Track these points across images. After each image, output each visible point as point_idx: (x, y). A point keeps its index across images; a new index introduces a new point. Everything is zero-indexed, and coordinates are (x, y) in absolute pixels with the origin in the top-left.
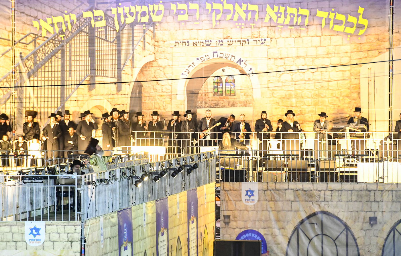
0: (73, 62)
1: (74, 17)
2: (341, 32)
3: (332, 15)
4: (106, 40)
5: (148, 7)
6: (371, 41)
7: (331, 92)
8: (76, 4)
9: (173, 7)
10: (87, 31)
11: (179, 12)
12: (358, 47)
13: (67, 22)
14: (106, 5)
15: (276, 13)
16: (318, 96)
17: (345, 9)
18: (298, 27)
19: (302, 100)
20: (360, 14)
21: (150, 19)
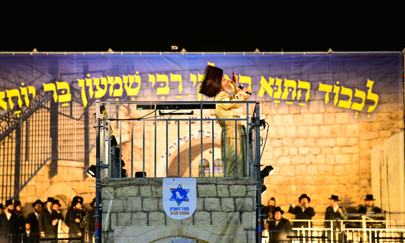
0: (31, 143)
1: (32, 90)
2: (347, 109)
3: (337, 89)
4: (71, 117)
5: (122, 78)
6: (382, 119)
7: (336, 178)
8: (35, 75)
9: (152, 79)
10: (49, 106)
11: (158, 85)
12: (367, 126)
13: (24, 96)
14: (71, 76)
15: (272, 87)
16: (322, 182)
17: (351, 82)
18: (297, 103)
19: (303, 187)
20: (369, 88)
21: (125, 92)
